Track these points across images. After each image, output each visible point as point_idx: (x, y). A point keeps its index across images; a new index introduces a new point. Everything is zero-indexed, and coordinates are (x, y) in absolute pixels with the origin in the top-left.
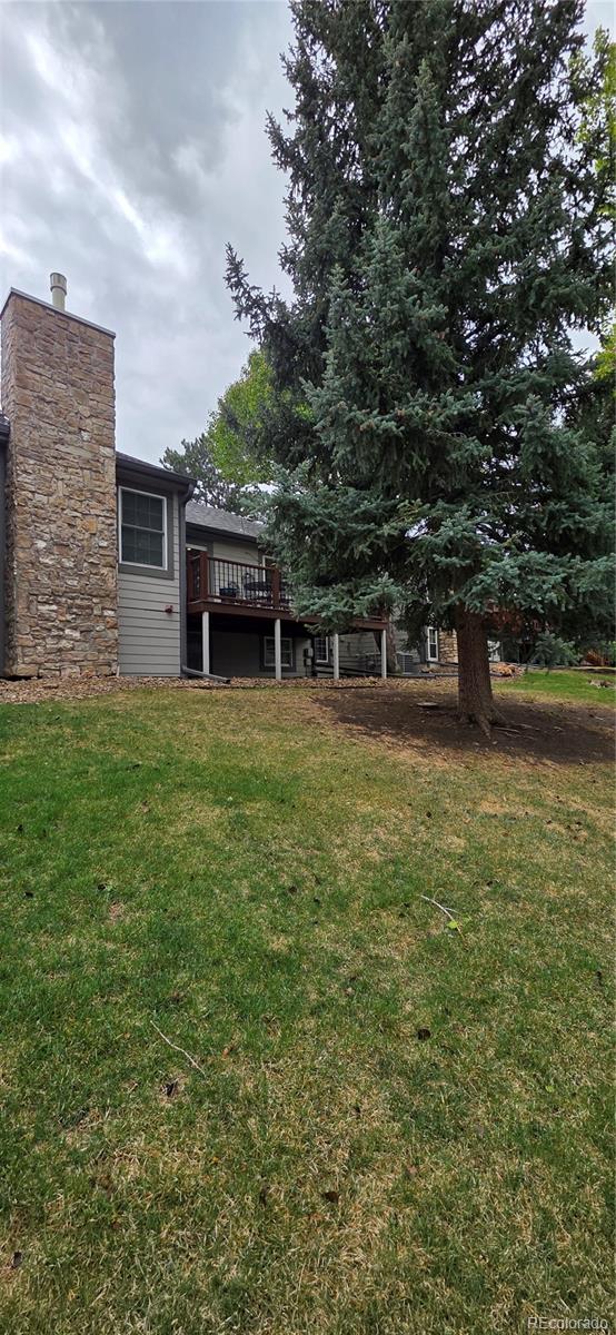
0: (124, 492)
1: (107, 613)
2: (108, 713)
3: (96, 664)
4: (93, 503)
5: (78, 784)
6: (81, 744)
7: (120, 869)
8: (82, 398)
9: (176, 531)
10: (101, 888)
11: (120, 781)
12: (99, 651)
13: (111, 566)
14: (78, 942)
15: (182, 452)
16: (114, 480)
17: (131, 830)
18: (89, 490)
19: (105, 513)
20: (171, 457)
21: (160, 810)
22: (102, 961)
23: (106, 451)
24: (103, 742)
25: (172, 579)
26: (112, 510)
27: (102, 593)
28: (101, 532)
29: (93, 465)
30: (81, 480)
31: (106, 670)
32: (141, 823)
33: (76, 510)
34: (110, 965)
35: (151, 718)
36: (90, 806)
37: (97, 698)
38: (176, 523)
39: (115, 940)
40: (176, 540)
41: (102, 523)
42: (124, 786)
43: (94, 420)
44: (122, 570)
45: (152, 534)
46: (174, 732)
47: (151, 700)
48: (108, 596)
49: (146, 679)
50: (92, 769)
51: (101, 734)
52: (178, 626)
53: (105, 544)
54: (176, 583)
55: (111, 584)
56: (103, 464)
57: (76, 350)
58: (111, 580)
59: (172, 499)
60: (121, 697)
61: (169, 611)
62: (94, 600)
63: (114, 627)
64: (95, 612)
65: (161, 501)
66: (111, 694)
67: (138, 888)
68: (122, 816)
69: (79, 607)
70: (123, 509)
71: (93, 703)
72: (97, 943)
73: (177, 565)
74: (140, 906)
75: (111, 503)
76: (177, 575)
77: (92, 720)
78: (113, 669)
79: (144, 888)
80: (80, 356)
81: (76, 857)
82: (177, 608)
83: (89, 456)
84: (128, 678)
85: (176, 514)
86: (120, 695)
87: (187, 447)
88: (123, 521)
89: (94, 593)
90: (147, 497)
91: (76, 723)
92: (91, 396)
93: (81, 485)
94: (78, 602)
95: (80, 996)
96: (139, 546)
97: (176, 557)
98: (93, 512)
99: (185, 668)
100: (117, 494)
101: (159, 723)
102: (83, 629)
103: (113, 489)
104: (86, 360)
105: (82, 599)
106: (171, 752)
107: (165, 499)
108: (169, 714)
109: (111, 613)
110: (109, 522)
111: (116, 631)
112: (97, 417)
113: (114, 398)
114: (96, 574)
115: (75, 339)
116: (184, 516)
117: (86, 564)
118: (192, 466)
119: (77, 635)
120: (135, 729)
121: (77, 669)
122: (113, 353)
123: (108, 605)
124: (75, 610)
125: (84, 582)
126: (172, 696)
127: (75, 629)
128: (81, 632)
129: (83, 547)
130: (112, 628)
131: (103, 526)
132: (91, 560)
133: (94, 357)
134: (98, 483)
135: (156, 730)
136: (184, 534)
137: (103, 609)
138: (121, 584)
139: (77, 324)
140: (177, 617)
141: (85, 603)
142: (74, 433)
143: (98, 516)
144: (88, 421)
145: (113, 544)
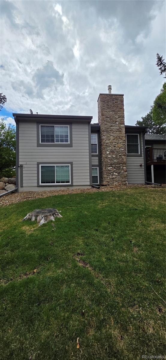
0: (127, 135)
1: (124, 168)
2: (126, 194)
3: (122, 182)
4: (120, 140)
5: (121, 213)
6: (121, 202)
7: (135, 238)
8: (116, 114)
9: (142, 143)
10: (131, 242)
11: (132, 213)
12: (122, 178)
13: (125, 155)
14: (126, 255)
15: (142, 120)
16: (125, 133)
17: (137, 227)
18: (118, 137)
19: (123, 142)
20: (139, 123)
21: (145, 223)
22: (133, 262)
23: (122, 126)
24: (126, 202)
25: (142, 157)
26: (125, 141)
27: (122, 163)
28: (122, 147)
29: (119, 130)
30: (116, 134)
31: (124, 183)
32: (140, 225)
33: (115, 143)
34: (136, 264)
35: (138, 196)
36: (125, 219)
37: (123, 190)
38: (142, 140)
39: (136, 258)
40: (142, 145)
41: (122, 144)
42: (133, 215)
43: (119, 118)
44: (128, 156)
45: (135, 145)
46: (146, 200)
47: (137, 191)
48: (124, 163)
49: (135, 185)
50: (124, 209)
51: (125, 200)
52: (143, 170)
53: (123, 150)
54: (143, 157)
55: (125, 160)
56: (122, 129)
57: (114, 102)
58: (125, 159)
59: (141, 134)
60: (129, 190)
61: (141, 166)
62: (121, 165)
63: (126, 171)
64: (121, 168)
65: (137, 135)
66: (126, 189)
67: (141, 244)
68: (134, 223)
69: (117, 167)
70: (127, 140)
71: (122, 192)
72: (132, 257)
73: (143, 153)
74: (142, 250)
75: (124, 139)
76: (143, 155)
77: (122, 196)
78: (126, 183)
79: (143, 245)
80: (115, 103)
81: (123, 232)
82: (143, 165)
83: (118, 128)
84: (130, 185)
85: (142, 138)
86: (129, 189)
87: (143, 119)
88: (127, 143)
89: (121, 163)
90: (134, 135)
91: (119, 197)
92: (118, 113)
93: (116, 136)
94: (117, 166)
95: (129, 271)
96: (132, 149)
97: (142, 150)
98: (120, 142)
99: (146, 181)
100: (125, 136)
101: (141, 197)
102: (118, 172)
103: (124, 135)
104: (117, 104)
105: (118, 165)
106: (146, 206)
107: (139, 134)
108: (143, 195)
109: (125, 168)
110: (124, 144)
111: (126, 172)
112: (120, 117)
113: (124, 111)
114: (121, 158)
115: (114, 100)
116: (144, 138)
117: (118, 156)
118: (145, 124)
119: (117, 174)
120: (135, 199)
121: (117, 183)
122: (123, 100)
123: (124, 166)
124: (116, 168)
125: (118, 160)
126: (143, 189)
127: (116, 173)
128: (118, 173)
129: (117, 152)
130: (125, 172)
131: (122, 145)
132: (120, 154)
133: (119, 102)
134: (121, 134)
135: (140, 199)
136: (144, 143)
137: (123, 167)
138: (128, 160)
139: (114, 96)
140: (143, 167)
141: (119, 166)
142: (114, 123)
143: (121, 143)
144: (118, 119)
145: (125, 149)
